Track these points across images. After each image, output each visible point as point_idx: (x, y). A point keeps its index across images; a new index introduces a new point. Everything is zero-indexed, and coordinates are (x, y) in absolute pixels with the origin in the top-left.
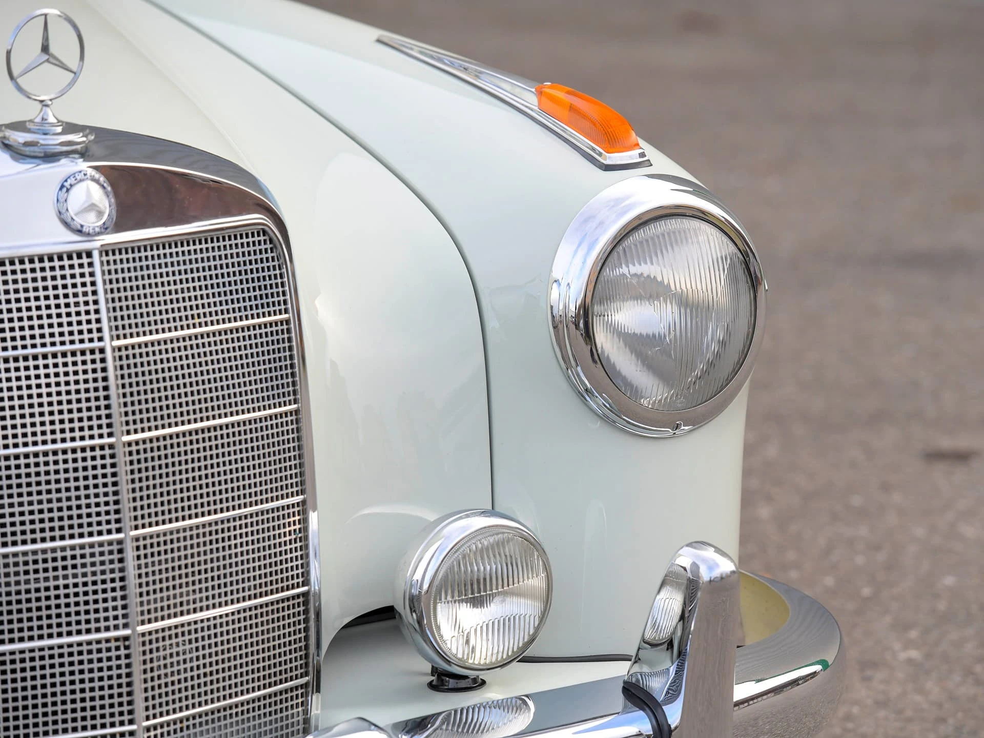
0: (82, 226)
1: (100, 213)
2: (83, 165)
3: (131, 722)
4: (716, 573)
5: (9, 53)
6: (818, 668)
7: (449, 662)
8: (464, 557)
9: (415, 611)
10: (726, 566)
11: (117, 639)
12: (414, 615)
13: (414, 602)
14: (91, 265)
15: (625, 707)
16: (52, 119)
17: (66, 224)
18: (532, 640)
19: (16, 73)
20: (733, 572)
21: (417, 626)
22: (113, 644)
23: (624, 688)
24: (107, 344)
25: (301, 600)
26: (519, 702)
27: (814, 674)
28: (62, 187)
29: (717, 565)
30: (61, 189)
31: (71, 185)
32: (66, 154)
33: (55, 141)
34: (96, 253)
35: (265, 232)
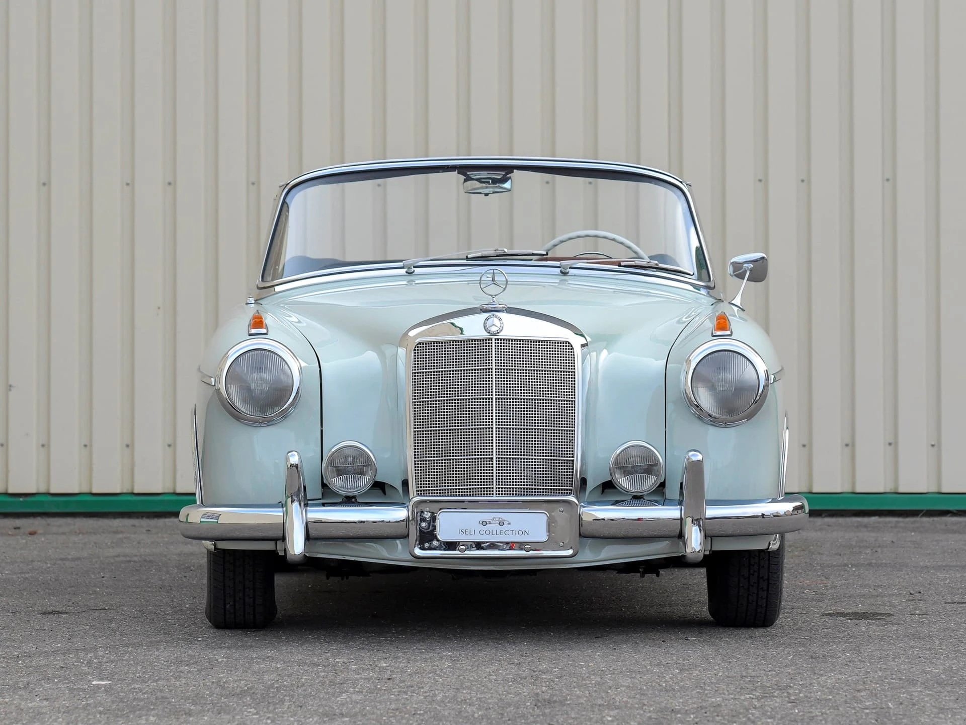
0: (490, 331)
1: (496, 327)
17: (486, 330)
31: (489, 319)
34: (493, 340)
35: (569, 343)
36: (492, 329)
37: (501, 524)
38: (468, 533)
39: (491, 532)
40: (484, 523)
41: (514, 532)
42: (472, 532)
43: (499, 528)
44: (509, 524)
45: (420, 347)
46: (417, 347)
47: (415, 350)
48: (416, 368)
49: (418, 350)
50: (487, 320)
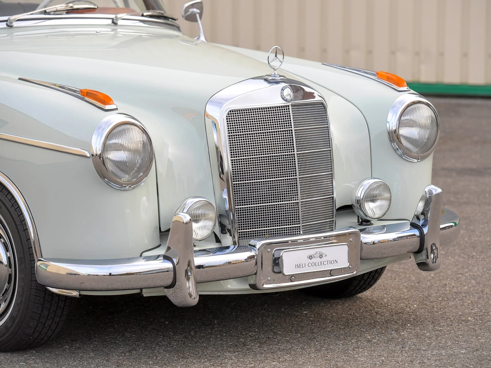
0: (287, 99)
1: (291, 96)
2: (287, 84)
3: (299, 224)
4: (437, 192)
5: (268, 57)
6: (453, 224)
7: (366, 216)
8: (370, 190)
9: (358, 204)
10: (439, 190)
11: (296, 203)
12: (358, 205)
13: (358, 201)
14: (289, 109)
15: (411, 228)
16: (276, 74)
17: (283, 99)
18: (384, 214)
19: (269, 62)
20: (441, 192)
21: (359, 207)
22: (295, 204)
23: (410, 224)
24: (293, 129)
25: (332, 199)
26: (382, 227)
27: (452, 226)
28: (282, 89)
29: (437, 190)
30: (282, 90)
31: (284, 89)
32: (281, 82)
33: (279, 78)
34: (290, 106)
35: (323, 104)
36: (288, 98)
37: (321, 256)
38: (301, 267)
39: (315, 264)
40: (311, 257)
41: (329, 262)
42: (304, 266)
43: (319, 260)
44: (326, 256)
45: (231, 114)
46: (229, 114)
47: (227, 117)
48: (230, 132)
49: (229, 116)
50: (283, 90)
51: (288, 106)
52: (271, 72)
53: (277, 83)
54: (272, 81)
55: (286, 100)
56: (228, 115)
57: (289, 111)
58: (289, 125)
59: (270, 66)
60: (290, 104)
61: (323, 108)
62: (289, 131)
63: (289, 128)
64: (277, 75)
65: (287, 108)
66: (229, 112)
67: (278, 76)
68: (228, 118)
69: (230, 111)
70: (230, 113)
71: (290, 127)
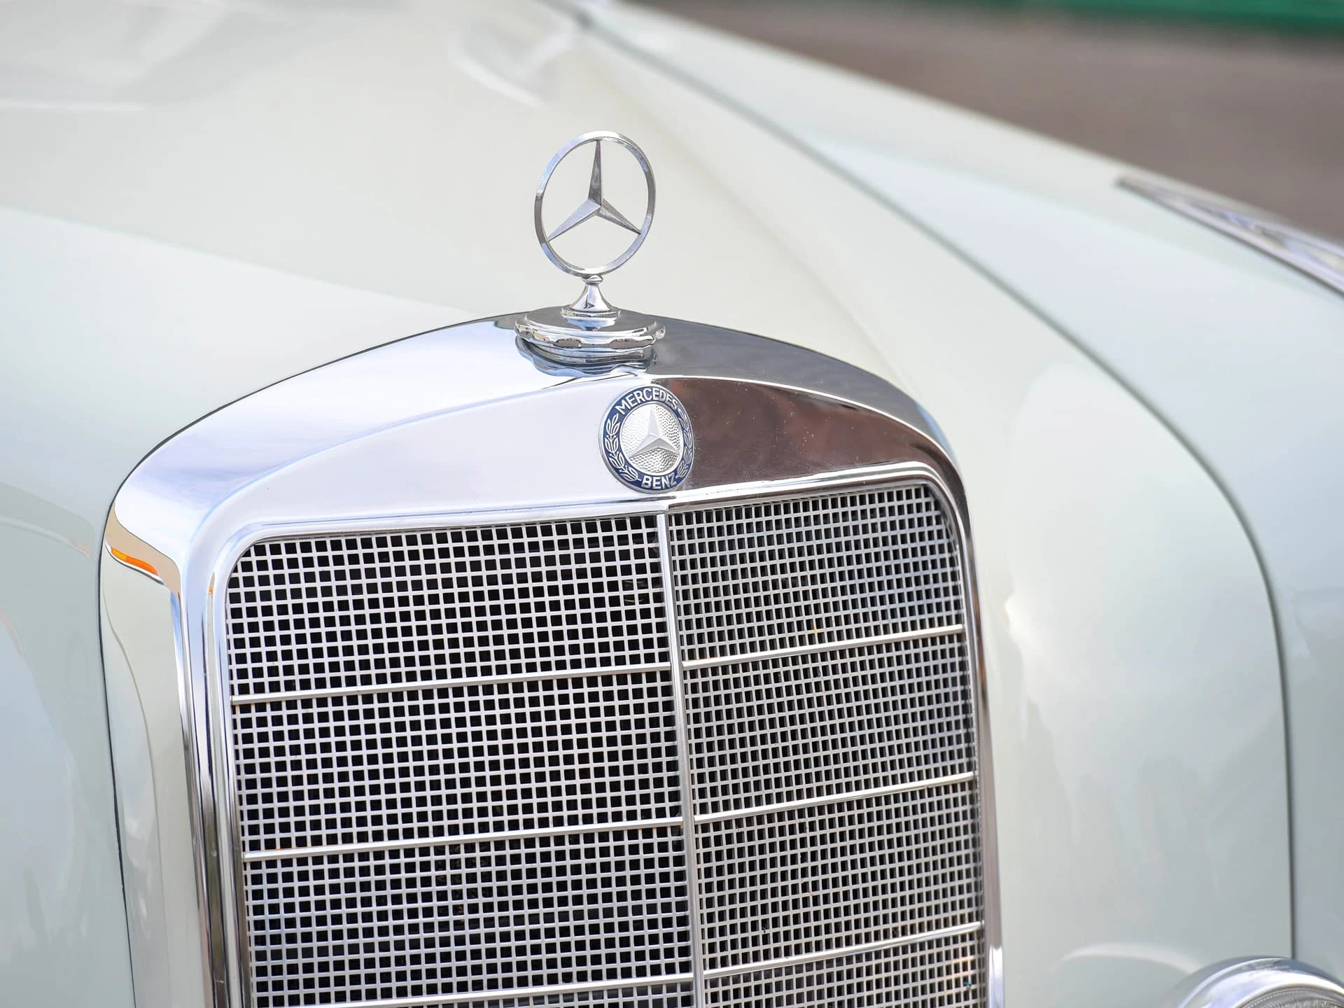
0: (641, 475)
1: (670, 456)
2: (646, 379)
5: (539, 200)
14: (652, 537)
16: (600, 306)
17: (617, 472)
19: (548, 232)
24: (674, 665)
28: (613, 412)
30: (610, 416)
31: (627, 410)
32: (622, 361)
33: (602, 340)
34: (661, 520)
35: (928, 491)
36: (653, 466)
45: (262, 565)
46: (247, 567)
47: (233, 583)
48: (251, 681)
49: (249, 582)
50: (618, 414)
51: (651, 521)
52: (566, 292)
53: (596, 365)
54: (561, 354)
55: (638, 484)
56: (241, 575)
57: (654, 553)
58: (648, 643)
59: (553, 256)
60: (664, 505)
61: (933, 513)
62: (651, 677)
63: (649, 658)
64: (601, 314)
65: (644, 531)
66: (247, 554)
67: (611, 322)
68: (242, 590)
69: (260, 550)
70: (254, 559)
71: (656, 650)
